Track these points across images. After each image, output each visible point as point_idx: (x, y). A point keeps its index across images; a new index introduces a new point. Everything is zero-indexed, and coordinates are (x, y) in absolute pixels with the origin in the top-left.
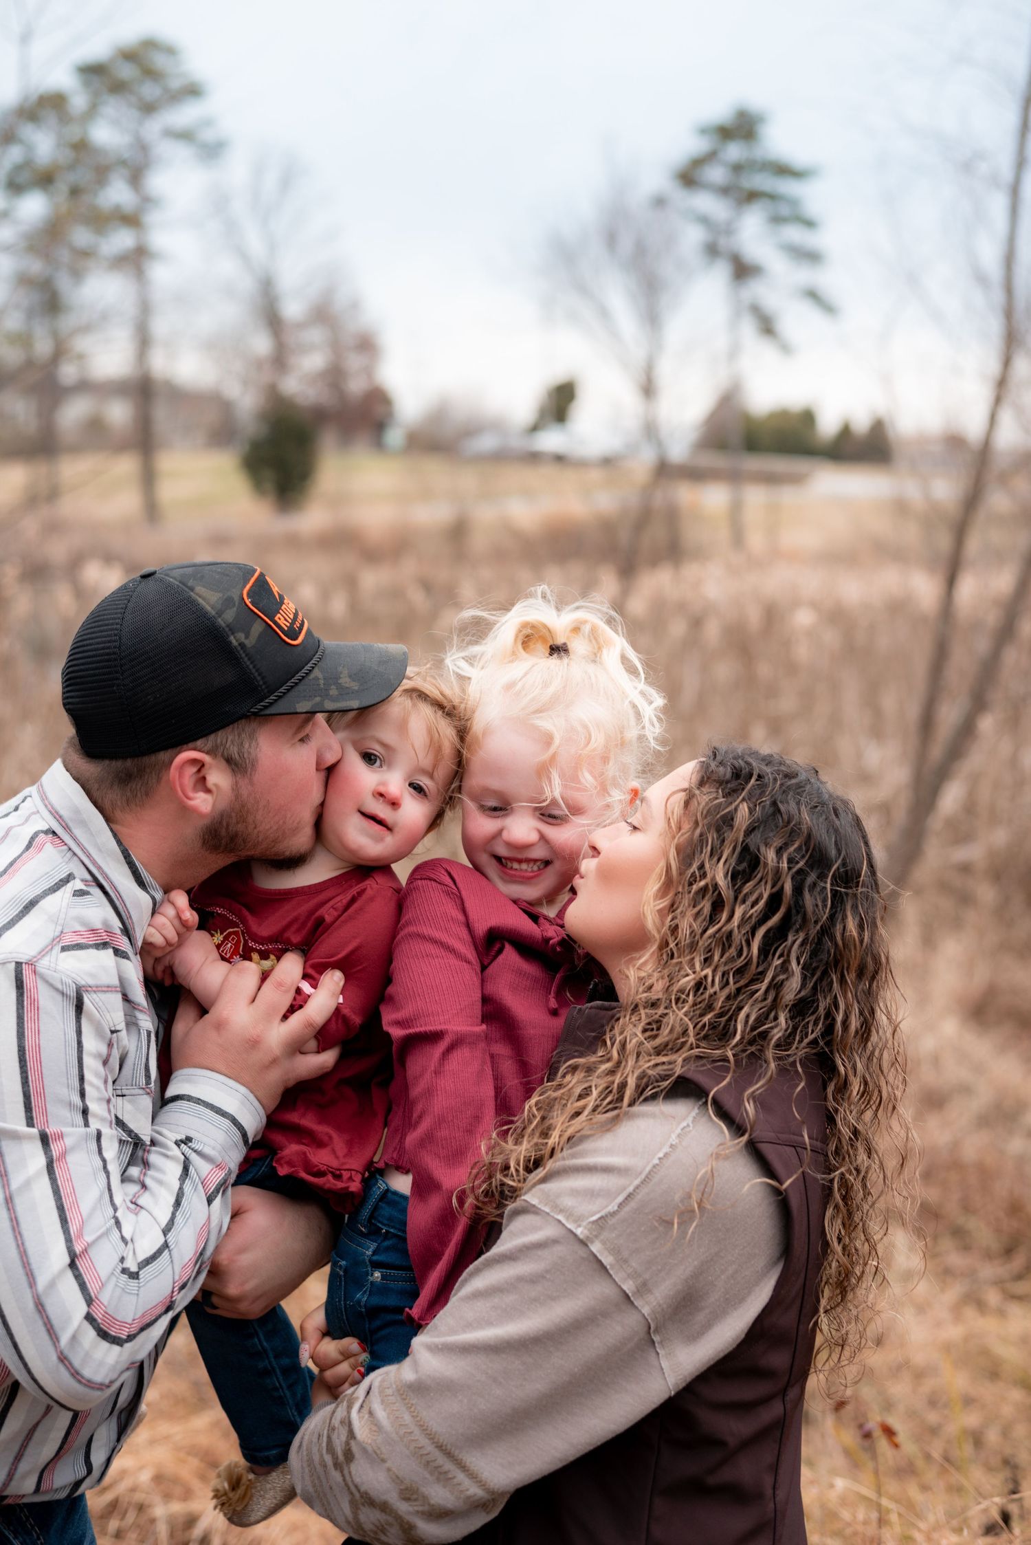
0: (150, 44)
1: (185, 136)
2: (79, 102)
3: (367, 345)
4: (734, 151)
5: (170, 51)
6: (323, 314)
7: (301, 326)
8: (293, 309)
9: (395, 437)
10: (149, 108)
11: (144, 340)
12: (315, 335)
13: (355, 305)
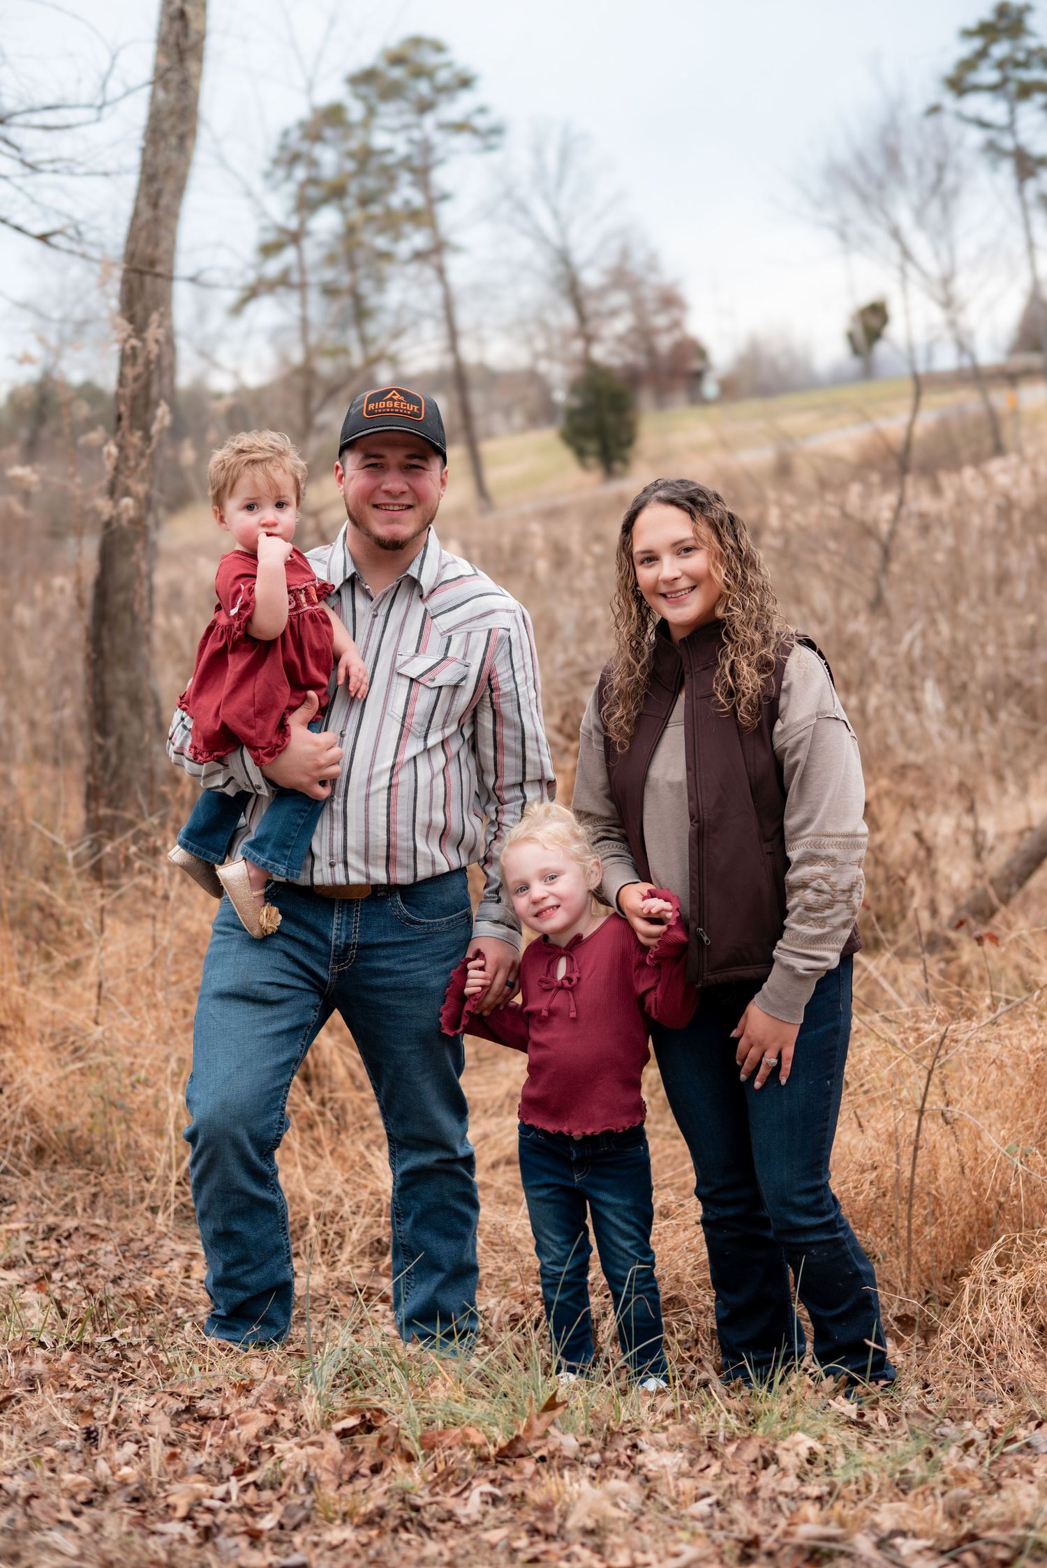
0: (417, 42)
1: (460, 127)
2: (356, 111)
3: (670, 300)
4: (1000, 50)
5: (439, 48)
6: (621, 278)
7: (602, 292)
8: (591, 278)
9: (710, 388)
10: (424, 107)
11: (453, 335)
12: (618, 299)
13: (652, 264)
